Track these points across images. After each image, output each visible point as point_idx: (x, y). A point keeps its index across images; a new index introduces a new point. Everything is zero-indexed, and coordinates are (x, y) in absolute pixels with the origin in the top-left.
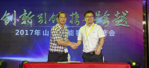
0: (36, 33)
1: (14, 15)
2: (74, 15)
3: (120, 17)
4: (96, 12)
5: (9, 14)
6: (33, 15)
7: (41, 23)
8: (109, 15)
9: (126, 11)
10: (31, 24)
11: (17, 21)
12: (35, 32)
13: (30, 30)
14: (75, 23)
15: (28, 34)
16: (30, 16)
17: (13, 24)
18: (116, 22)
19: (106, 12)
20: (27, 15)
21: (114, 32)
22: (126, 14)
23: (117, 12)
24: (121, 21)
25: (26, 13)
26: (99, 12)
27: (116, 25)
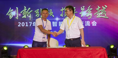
0: (34, 25)
1: (16, 11)
2: (64, 9)
3: (100, 10)
4: (81, 7)
5: (12, 10)
6: (32, 11)
7: (37, 17)
8: (91, 9)
9: (105, 6)
10: (30, 18)
11: (19, 16)
12: (33, 23)
13: (30, 23)
14: (65, 16)
15: (28, 26)
16: (29, 11)
17: (16, 18)
18: (97, 15)
19: (89, 7)
20: (26, 11)
21: (96, 23)
22: (105, 8)
23: (98, 6)
24: (101, 13)
25: (26, 9)
26: (84, 7)
27: (97, 17)
